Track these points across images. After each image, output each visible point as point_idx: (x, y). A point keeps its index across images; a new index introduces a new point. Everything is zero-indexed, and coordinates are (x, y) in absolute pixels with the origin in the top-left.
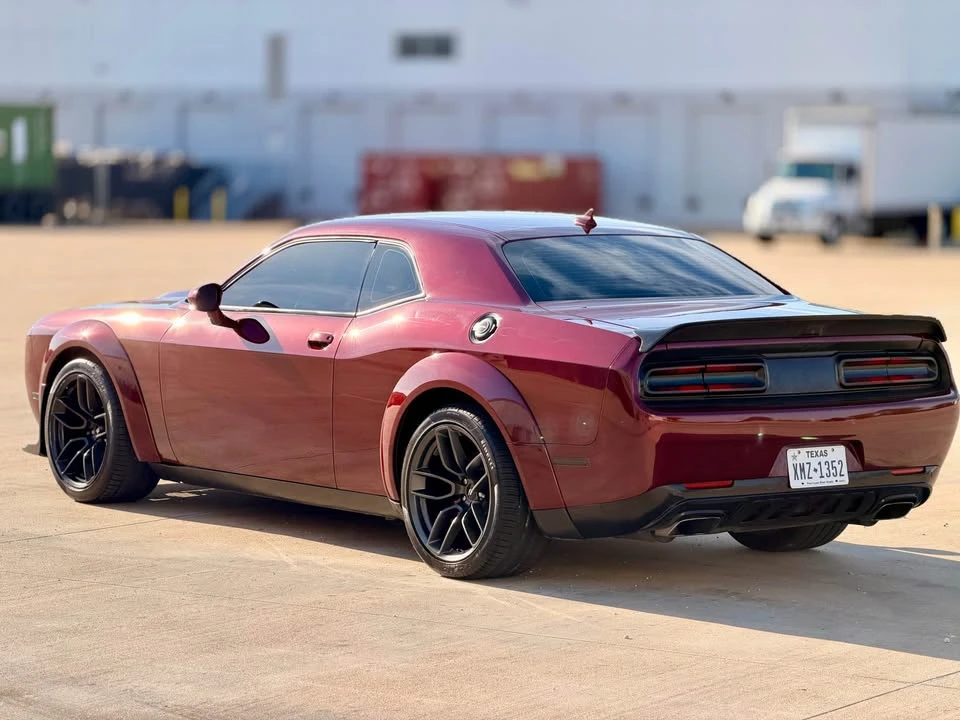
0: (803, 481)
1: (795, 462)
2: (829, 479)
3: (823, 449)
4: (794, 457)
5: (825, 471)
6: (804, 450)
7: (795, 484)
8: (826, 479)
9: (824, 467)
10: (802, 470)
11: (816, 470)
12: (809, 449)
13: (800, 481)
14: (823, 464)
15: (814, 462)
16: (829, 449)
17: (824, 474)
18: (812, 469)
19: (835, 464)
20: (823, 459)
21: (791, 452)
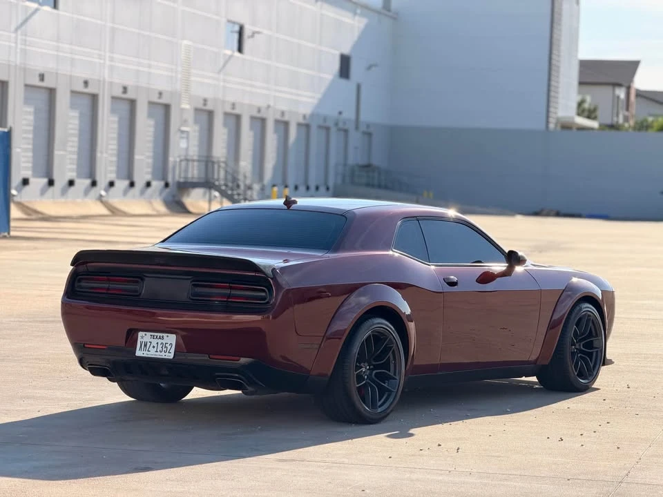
0: (144, 352)
1: (142, 340)
2: (161, 354)
3: (161, 335)
4: (142, 337)
5: (160, 348)
6: (149, 334)
7: (139, 353)
8: (159, 353)
9: (160, 346)
10: (145, 345)
11: (154, 347)
12: (153, 334)
13: (143, 352)
14: (159, 344)
15: (154, 342)
16: (165, 335)
17: (158, 350)
18: (152, 346)
19: (167, 345)
20: (160, 341)
21: (141, 334)
